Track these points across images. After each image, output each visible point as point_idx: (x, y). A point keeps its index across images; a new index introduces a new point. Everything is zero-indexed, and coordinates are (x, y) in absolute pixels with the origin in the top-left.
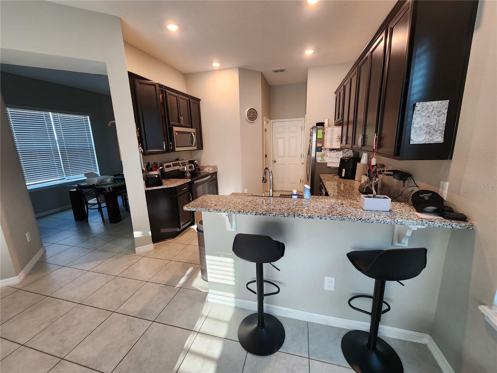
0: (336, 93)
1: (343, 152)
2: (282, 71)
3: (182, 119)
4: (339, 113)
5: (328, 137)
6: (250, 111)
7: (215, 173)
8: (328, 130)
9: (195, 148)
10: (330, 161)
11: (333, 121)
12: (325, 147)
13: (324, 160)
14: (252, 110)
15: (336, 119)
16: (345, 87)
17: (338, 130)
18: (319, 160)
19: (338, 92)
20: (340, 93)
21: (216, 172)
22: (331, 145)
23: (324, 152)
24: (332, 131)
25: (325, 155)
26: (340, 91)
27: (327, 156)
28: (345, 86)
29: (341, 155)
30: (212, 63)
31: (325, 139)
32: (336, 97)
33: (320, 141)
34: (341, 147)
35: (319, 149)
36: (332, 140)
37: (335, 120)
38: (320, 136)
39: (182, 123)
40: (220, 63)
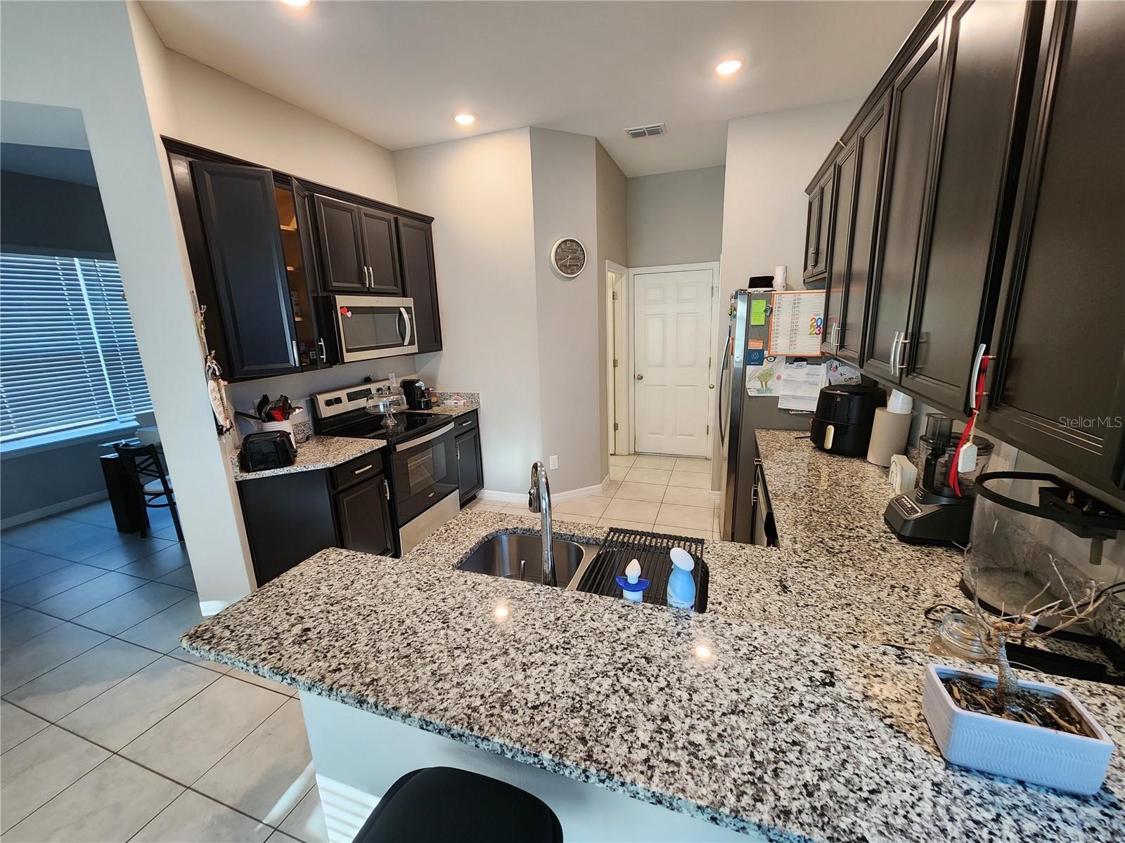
0: (809, 191)
1: (829, 368)
2: (654, 132)
3: (369, 273)
4: (818, 249)
5: (781, 321)
6: (563, 246)
7: (474, 414)
8: (783, 301)
9: (415, 349)
10: (787, 392)
11: (798, 274)
12: (773, 351)
13: (768, 390)
14: (569, 244)
15: (810, 268)
16: (839, 171)
17: (815, 300)
18: (753, 387)
19: (817, 188)
20: (822, 189)
21: (477, 410)
22: (792, 343)
23: (770, 365)
24: (796, 304)
25: (771, 375)
26: (822, 182)
27: (779, 378)
28: (840, 168)
29: (821, 377)
30: (453, 117)
31: (774, 327)
32: (810, 204)
33: (760, 333)
34: (823, 353)
35: (753, 357)
36: (794, 330)
37: (805, 268)
38: (758, 319)
39: (370, 284)
40: (474, 114)
